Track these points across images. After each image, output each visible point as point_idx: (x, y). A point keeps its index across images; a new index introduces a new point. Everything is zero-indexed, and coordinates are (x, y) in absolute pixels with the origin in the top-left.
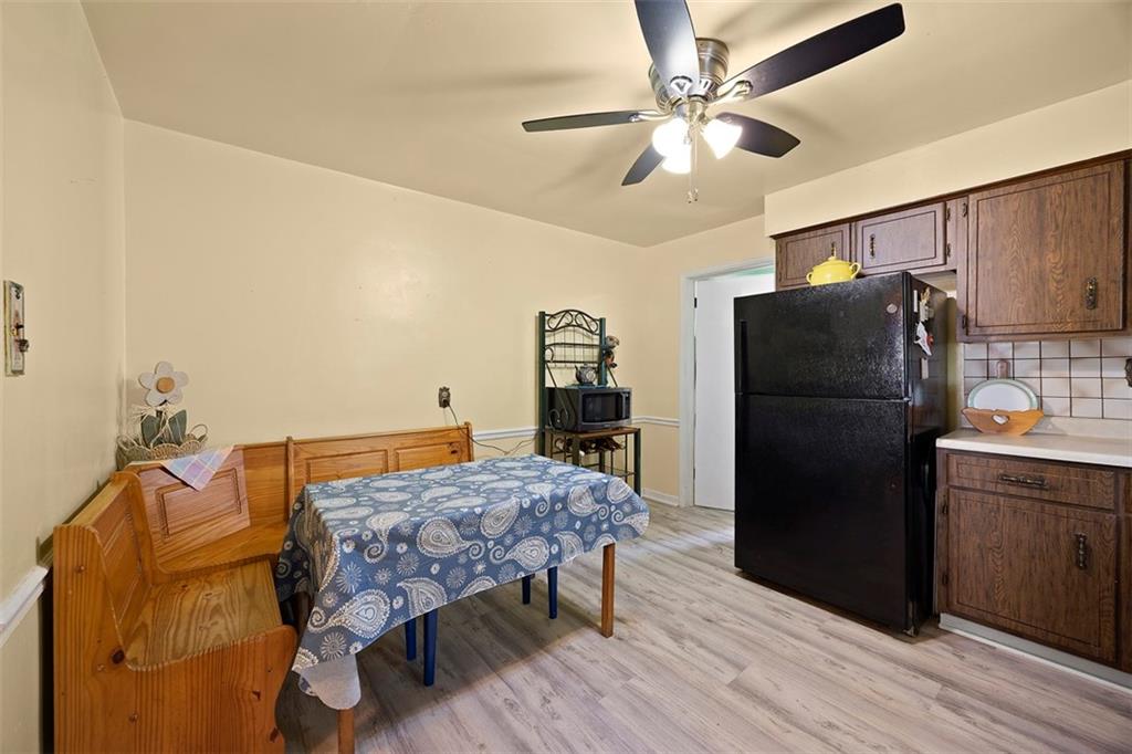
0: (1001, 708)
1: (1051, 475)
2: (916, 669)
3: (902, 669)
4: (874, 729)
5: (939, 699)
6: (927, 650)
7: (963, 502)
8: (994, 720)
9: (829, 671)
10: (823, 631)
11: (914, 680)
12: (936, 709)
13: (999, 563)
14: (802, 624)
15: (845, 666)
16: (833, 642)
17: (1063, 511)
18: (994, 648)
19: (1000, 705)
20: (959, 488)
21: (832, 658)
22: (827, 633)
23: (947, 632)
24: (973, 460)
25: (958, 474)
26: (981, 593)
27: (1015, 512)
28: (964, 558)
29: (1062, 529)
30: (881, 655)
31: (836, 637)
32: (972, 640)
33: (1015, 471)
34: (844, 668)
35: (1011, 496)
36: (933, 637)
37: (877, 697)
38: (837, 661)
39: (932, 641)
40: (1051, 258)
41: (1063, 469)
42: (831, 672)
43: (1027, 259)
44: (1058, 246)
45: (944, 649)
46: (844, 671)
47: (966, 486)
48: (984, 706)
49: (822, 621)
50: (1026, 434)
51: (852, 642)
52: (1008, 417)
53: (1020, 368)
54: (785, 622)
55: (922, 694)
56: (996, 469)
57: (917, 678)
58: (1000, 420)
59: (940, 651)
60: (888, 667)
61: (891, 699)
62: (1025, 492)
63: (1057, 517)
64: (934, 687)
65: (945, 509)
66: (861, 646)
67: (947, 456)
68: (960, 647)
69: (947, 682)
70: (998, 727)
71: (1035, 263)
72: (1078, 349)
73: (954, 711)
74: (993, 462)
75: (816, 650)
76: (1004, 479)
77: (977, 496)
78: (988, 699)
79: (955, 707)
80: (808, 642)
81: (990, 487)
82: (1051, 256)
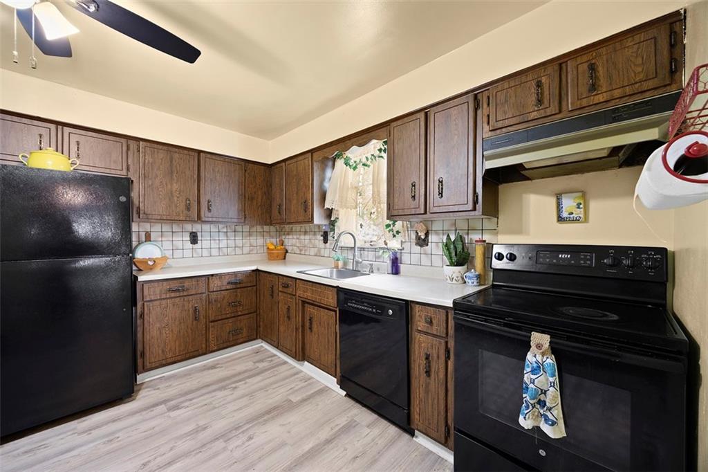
0: (188, 394)
1: (187, 284)
2: (148, 408)
3: (144, 413)
4: (162, 444)
5: (169, 410)
6: (144, 397)
7: (151, 308)
8: (191, 400)
9: (114, 445)
10: (83, 432)
11: (152, 413)
12: (173, 414)
13: (167, 332)
14: (63, 441)
15: (117, 435)
16: (95, 433)
17: (190, 298)
18: (164, 377)
19: (187, 393)
20: (149, 301)
21: (107, 439)
22: (86, 431)
23: (142, 384)
24: (156, 284)
25: (149, 293)
26: (160, 352)
27: (174, 305)
28: (152, 338)
29: (190, 306)
30: (128, 415)
31: (94, 429)
32: (154, 379)
33: (174, 285)
34: (118, 438)
35: (171, 298)
36: (139, 390)
37: (149, 432)
38: (111, 438)
39: (140, 392)
40: (175, 186)
41: (190, 280)
42: (115, 445)
43: (166, 184)
44: (178, 181)
45: (149, 391)
46: (119, 439)
47: (153, 299)
48: (183, 399)
49: (75, 429)
50: (162, 268)
51: (107, 423)
52: (155, 261)
53: (153, 236)
54: (48, 452)
55: (162, 414)
56: (166, 286)
57: (153, 410)
58: (150, 263)
59: (148, 393)
60: (138, 417)
61: (154, 428)
62: (178, 294)
63: (189, 302)
64: (162, 408)
65: (142, 315)
66: (114, 421)
67: (143, 285)
68: (153, 385)
69: (165, 402)
70: (194, 401)
71: (169, 186)
72: (175, 228)
73: (178, 409)
74: (165, 283)
75: (92, 445)
76: (170, 290)
77: (158, 303)
78: (182, 395)
79: (176, 407)
80: (81, 446)
81: (164, 296)
82: (175, 185)
